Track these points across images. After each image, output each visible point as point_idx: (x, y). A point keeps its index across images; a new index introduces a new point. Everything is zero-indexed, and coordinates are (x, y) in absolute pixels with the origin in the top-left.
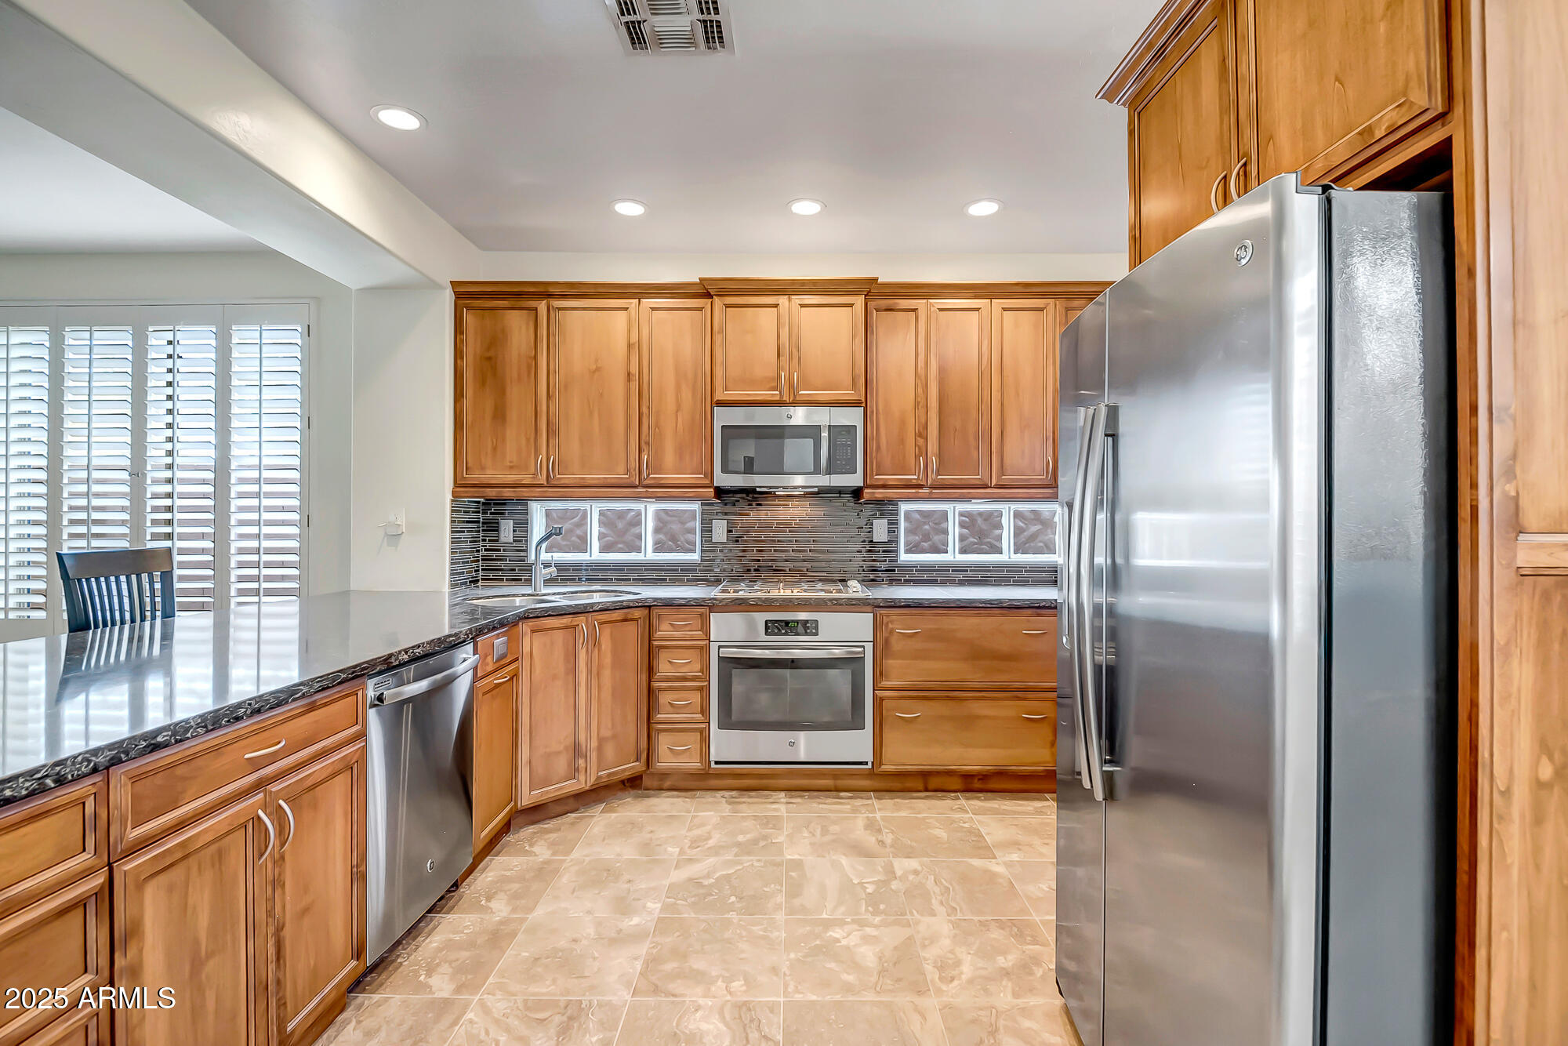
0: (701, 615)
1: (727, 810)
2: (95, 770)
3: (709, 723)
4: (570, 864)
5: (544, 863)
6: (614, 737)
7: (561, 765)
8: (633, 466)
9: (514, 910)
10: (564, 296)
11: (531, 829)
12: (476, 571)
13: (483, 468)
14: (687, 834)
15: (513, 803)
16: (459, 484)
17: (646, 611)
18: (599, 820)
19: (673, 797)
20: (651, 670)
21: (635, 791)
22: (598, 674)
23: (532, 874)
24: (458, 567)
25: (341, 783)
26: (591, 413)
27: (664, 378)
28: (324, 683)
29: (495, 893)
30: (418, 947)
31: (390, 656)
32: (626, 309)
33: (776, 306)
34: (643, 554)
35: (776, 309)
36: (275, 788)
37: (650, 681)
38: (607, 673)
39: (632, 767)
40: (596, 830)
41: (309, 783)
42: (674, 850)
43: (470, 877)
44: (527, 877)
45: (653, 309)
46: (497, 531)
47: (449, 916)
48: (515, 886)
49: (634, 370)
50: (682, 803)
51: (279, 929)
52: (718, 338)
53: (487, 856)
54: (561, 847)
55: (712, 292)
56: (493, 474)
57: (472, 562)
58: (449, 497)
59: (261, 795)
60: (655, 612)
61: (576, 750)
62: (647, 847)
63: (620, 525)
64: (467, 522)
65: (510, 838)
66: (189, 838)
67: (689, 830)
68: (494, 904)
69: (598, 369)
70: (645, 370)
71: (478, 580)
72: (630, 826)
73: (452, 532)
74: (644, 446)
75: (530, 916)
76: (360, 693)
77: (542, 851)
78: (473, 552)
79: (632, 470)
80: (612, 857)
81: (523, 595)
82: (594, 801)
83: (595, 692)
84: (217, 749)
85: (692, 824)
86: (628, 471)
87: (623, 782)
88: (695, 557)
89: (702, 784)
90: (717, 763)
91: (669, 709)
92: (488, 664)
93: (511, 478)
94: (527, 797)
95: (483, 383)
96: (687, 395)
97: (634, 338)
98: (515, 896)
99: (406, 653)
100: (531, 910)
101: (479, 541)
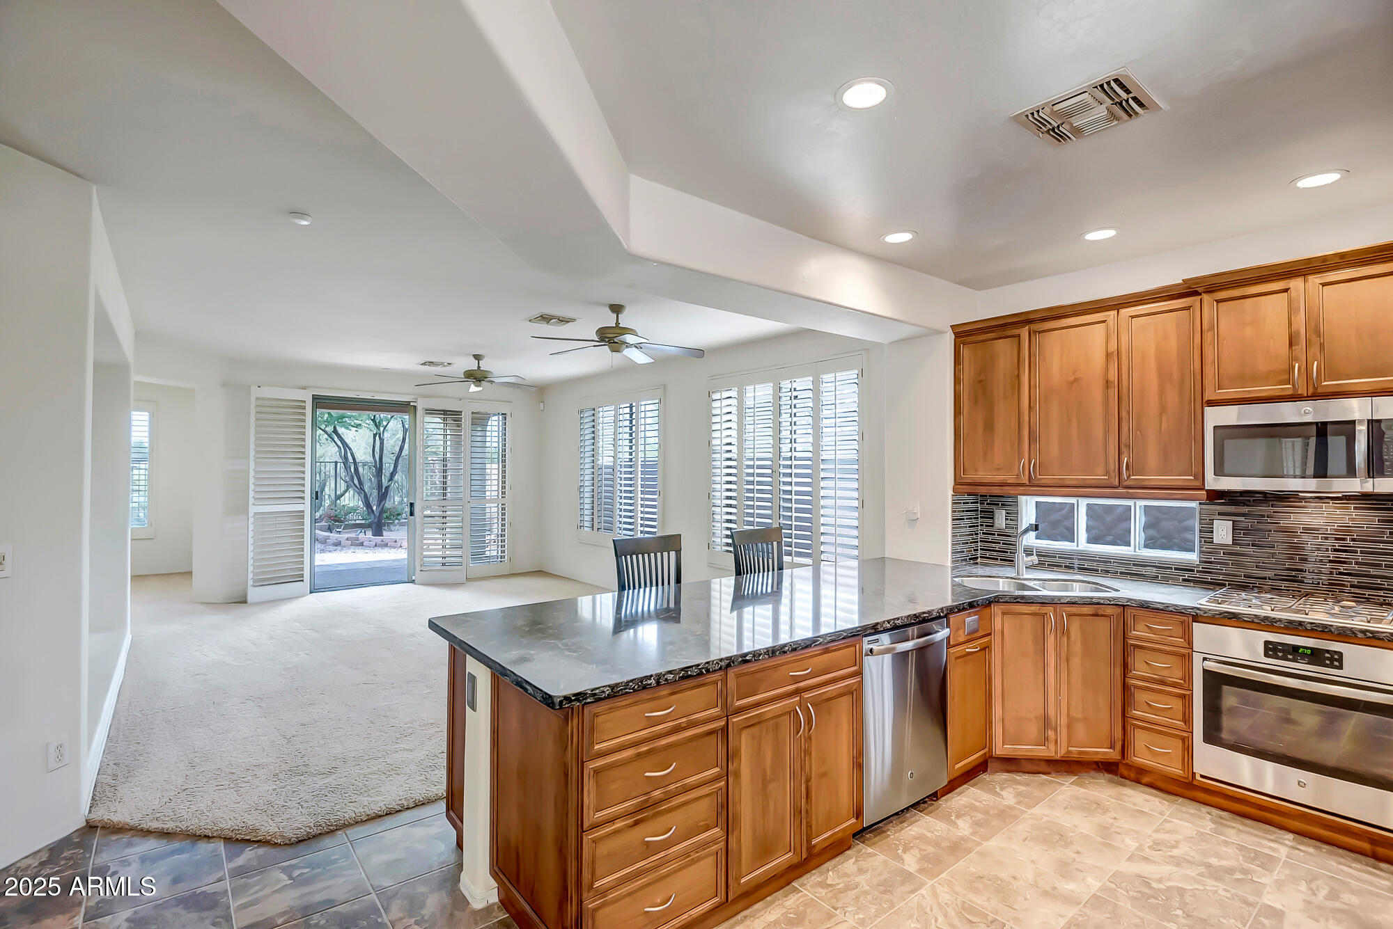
0: (1182, 622)
1: (1209, 828)
2: (721, 668)
3: (1192, 733)
4: (1030, 816)
5: (1008, 807)
6: (1086, 720)
7: (1032, 730)
8: (1112, 468)
9: (974, 833)
10: (1044, 320)
11: (1005, 776)
12: (975, 550)
13: (976, 470)
14: (1152, 835)
15: (987, 750)
16: (958, 483)
17: (1120, 610)
18: (1067, 789)
19: (1150, 794)
20: (1125, 666)
21: (1110, 775)
22: (1067, 660)
23: (996, 812)
24: (959, 548)
25: (845, 702)
26: (1069, 420)
27: (1147, 381)
28: (833, 637)
29: (964, 815)
30: (902, 829)
31: (877, 624)
32: (1104, 322)
33: (1286, 290)
34: (1132, 548)
35: (1286, 294)
36: (806, 695)
37: (1125, 677)
38: (1076, 661)
39: (1106, 753)
40: (1061, 798)
41: (825, 697)
42: (1131, 843)
43: (949, 795)
44: (991, 812)
45: (1132, 317)
46: (992, 518)
47: (927, 817)
48: (980, 816)
49: (1113, 375)
50: (1158, 803)
51: (808, 780)
52: (1208, 336)
53: (965, 783)
54: (1026, 800)
55: (1200, 290)
56: (983, 475)
57: (971, 543)
58: (951, 492)
59: (798, 698)
60: (1129, 612)
61: (1046, 722)
62: (1105, 830)
63: (1108, 519)
64: (967, 511)
65: (985, 777)
66: (760, 713)
67: (1157, 831)
68: (960, 822)
69: (1076, 380)
70: (1125, 377)
71: (977, 558)
72: (1095, 806)
73: (953, 520)
74: (1123, 448)
75: (985, 844)
76: (858, 646)
77: (1008, 797)
78: (972, 534)
79: (1111, 472)
80: (1069, 825)
81: (1007, 578)
82: (1066, 772)
83: (1064, 675)
84: (776, 667)
85: (1161, 827)
86: (1107, 473)
87: (1097, 763)
88: (1193, 557)
89: (1186, 792)
90: (1202, 776)
91: (1146, 707)
92: (960, 636)
93: (999, 478)
94: (1000, 749)
95: (976, 402)
96: (1172, 397)
97: (1113, 347)
98: (977, 824)
99: (889, 623)
100: (987, 839)
101: (978, 526)
